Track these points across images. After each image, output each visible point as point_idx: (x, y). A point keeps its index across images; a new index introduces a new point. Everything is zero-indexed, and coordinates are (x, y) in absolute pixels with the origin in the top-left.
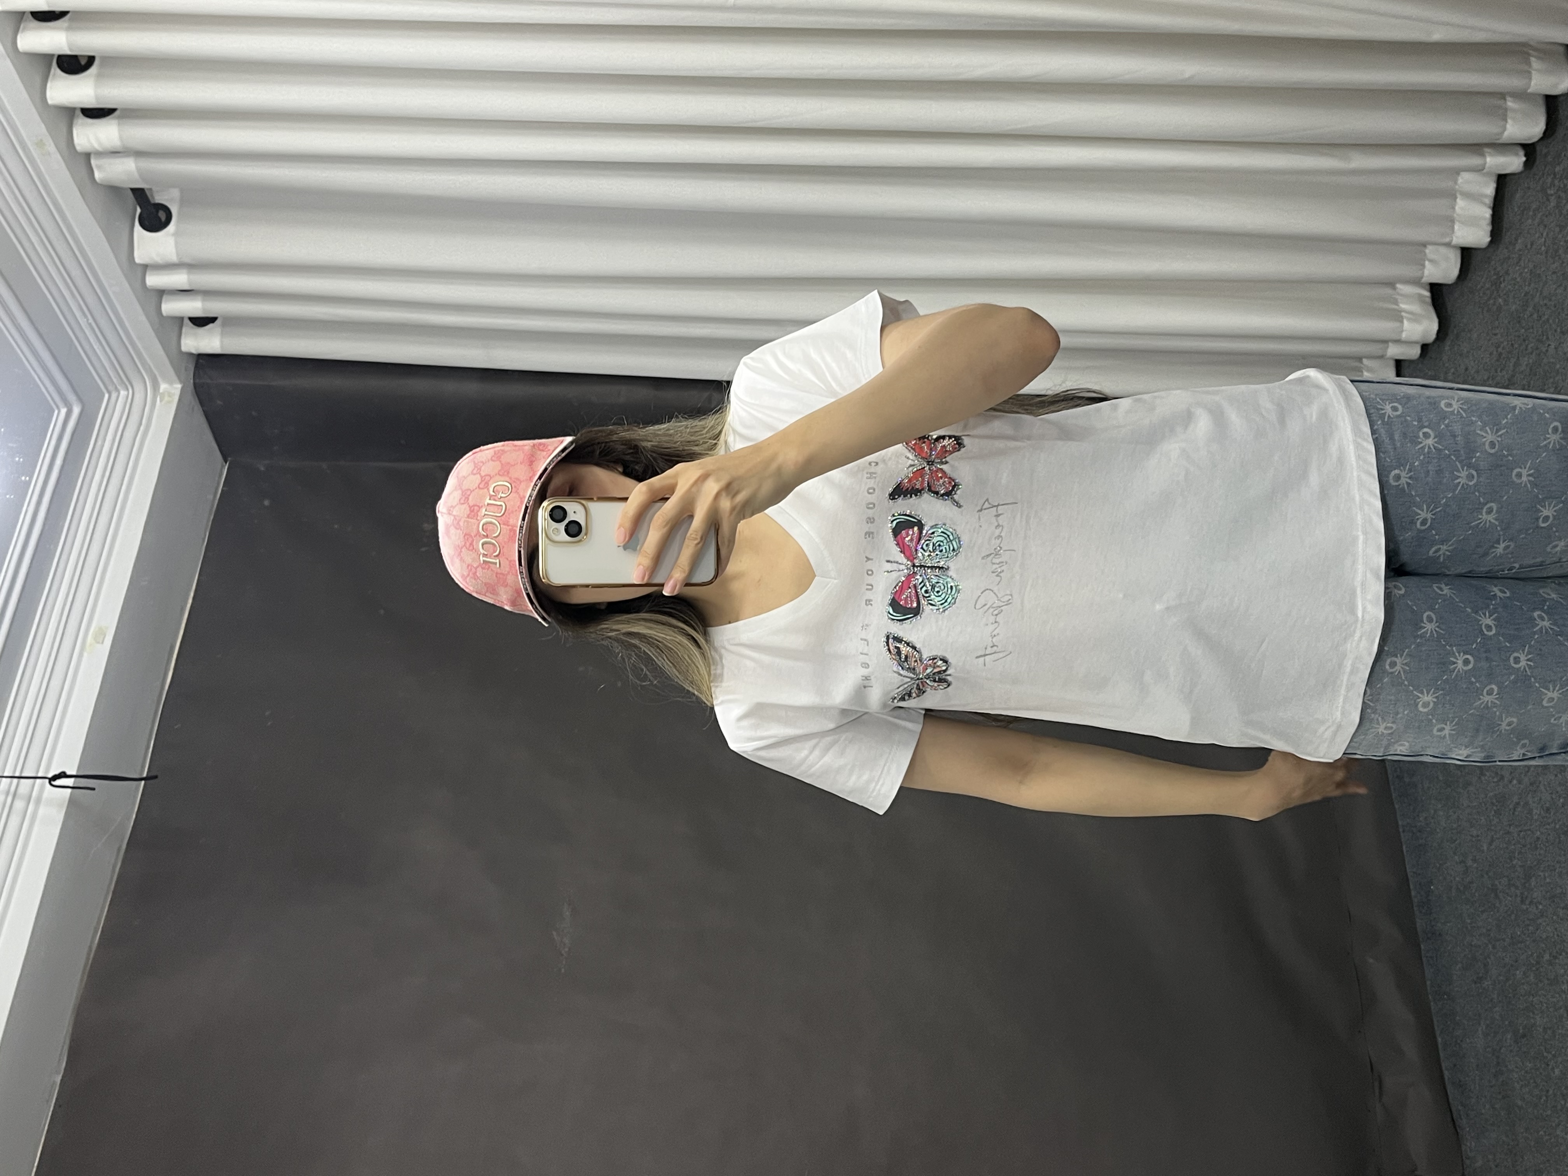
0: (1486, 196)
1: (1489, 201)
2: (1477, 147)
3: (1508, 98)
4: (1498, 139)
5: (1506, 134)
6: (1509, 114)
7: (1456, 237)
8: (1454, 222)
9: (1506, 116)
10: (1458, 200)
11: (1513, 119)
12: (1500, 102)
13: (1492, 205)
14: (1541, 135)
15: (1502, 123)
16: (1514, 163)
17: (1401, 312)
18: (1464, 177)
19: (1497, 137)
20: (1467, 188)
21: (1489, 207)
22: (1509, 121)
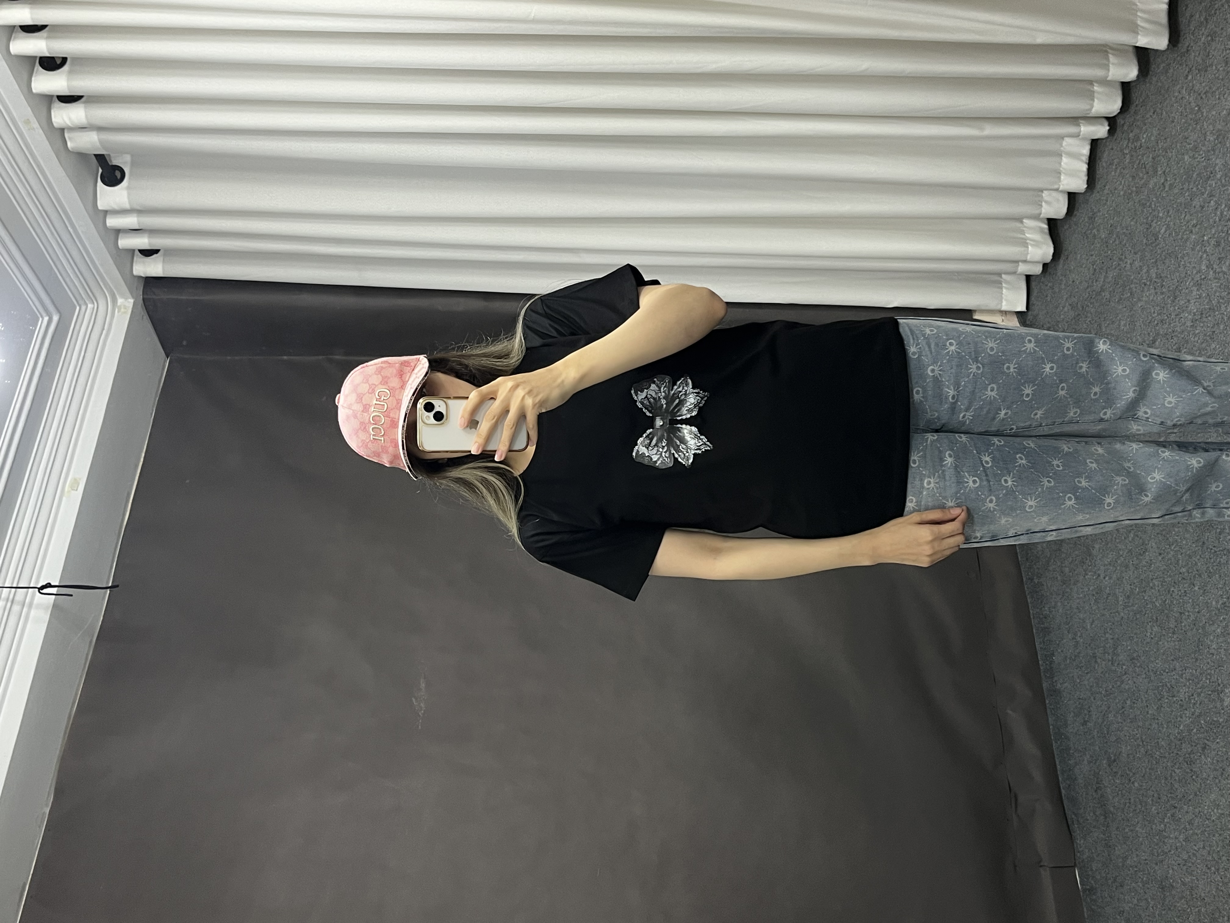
0: (1083, 155)
1: (1085, 158)
2: (1075, 120)
3: (1095, 84)
4: (1089, 114)
5: (1094, 110)
6: (1096, 95)
7: (1063, 185)
8: (1060, 173)
9: (1094, 96)
10: (1063, 158)
11: (1097, 99)
12: (1089, 87)
13: (1088, 162)
14: (1119, 111)
15: (1091, 102)
16: (1101, 131)
17: (1026, 240)
18: (1067, 141)
19: (1089, 112)
20: (1068, 149)
21: (1086, 163)
22: (1096, 100)
